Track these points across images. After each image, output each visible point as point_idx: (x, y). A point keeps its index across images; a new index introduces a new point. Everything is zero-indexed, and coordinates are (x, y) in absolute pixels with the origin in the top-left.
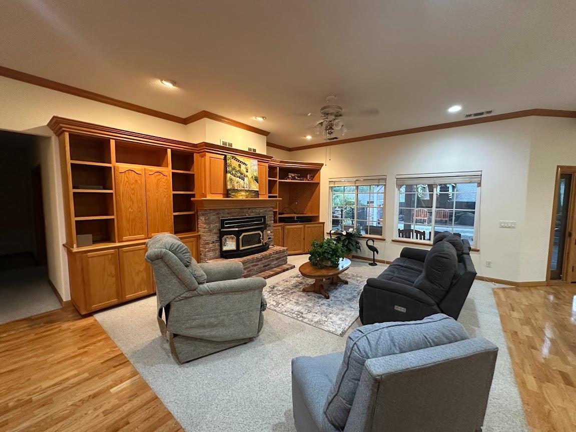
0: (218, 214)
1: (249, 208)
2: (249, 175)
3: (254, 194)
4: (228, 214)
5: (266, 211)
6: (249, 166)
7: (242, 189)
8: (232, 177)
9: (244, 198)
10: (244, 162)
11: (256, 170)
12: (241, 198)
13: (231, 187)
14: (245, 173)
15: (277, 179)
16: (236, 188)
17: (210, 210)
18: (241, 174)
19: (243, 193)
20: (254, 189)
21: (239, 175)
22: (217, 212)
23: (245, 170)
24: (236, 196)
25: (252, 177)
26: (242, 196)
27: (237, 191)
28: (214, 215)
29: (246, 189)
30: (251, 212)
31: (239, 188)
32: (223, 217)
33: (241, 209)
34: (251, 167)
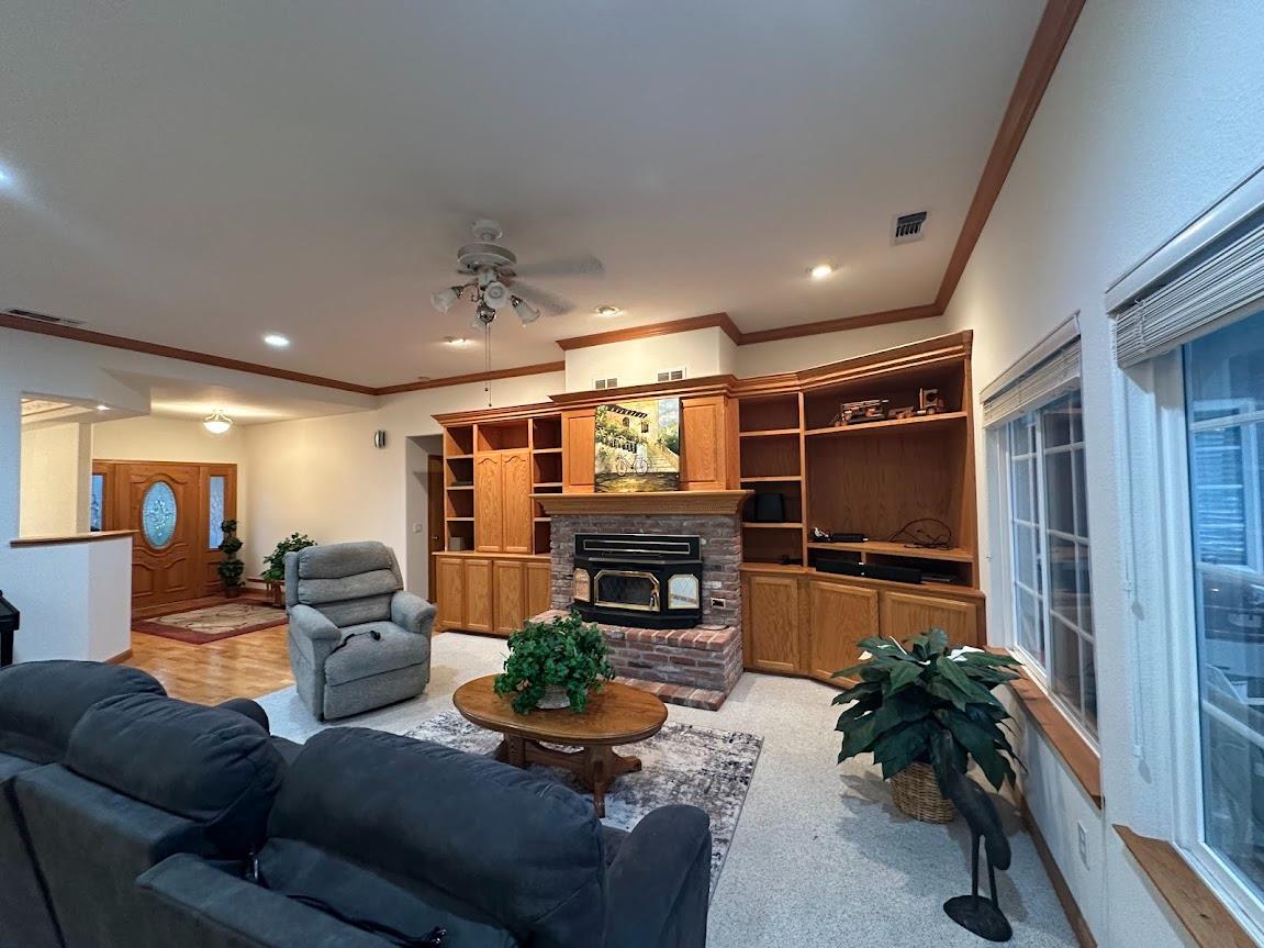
0: (574, 524)
1: (648, 516)
2: (651, 437)
3: (662, 482)
4: (595, 525)
5: (702, 525)
6: (651, 417)
7: (629, 470)
8: (607, 449)
9: (633, 492)
10: (638, 411)
11: (673, 421)
12: (624, 491)
13: (603, 469)
14: (640, 435)
15: (801, 431)
16: (614, 471)
17: (559, 515)
18: (630, 438)
19: (632, 481)
20: (663, 470)
21: (623, 441)
22: (572, 521)
23: (639, 429)
24: (613, 488)
25: (660, 441)
26: (629, 487)
27: (617, 476)
28: (567, 526)
29: (640, 471)
30: (653, 526)
31: (620, 471)
32: (583, 531)
33: (626, 516)
34: (658, 417)
